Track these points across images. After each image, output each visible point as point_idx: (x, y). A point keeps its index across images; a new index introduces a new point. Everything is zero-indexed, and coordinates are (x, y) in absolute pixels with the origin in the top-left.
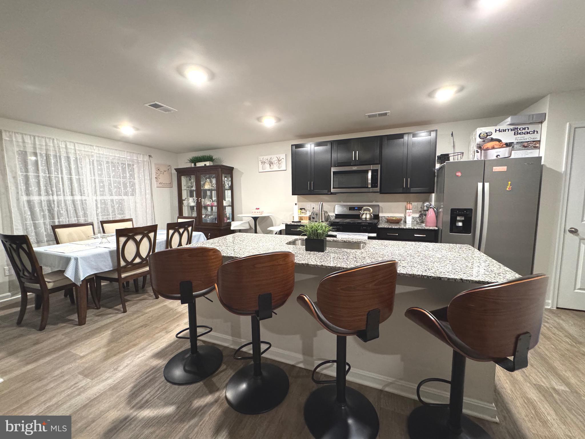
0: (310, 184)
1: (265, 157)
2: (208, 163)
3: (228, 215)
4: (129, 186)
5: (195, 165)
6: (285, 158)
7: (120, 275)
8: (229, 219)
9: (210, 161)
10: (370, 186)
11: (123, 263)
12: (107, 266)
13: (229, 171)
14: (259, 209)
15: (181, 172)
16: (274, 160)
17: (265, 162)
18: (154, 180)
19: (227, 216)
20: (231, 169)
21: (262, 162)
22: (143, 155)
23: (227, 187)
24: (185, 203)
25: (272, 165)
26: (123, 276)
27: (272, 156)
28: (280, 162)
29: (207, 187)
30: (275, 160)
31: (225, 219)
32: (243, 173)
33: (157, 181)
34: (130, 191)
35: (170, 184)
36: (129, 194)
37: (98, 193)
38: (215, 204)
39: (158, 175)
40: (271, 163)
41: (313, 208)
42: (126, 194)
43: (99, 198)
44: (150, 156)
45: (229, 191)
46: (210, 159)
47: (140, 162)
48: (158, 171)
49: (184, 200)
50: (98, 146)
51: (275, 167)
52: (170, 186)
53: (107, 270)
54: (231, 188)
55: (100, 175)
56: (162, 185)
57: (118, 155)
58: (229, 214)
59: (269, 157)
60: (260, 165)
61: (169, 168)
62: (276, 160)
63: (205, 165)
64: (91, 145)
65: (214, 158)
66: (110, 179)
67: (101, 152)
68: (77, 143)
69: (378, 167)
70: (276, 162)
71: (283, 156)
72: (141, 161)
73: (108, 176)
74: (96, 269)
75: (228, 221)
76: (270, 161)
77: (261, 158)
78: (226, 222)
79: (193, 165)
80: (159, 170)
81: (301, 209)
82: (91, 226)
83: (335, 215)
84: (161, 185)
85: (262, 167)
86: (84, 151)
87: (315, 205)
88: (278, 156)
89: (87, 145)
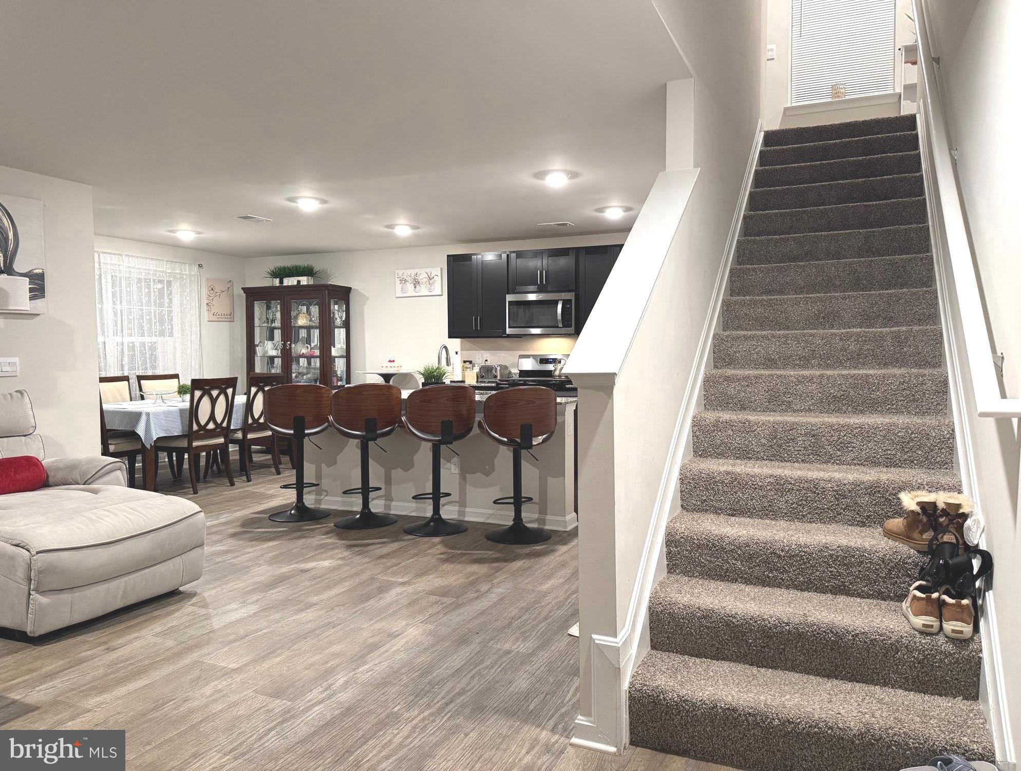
0: (476, 320)
1: (408, 272)
2: (304, 280)
3: (339, 373)
4: (167, 320)
5: (281, 282)
6: (439, 274)
7: (190, 443)
8: (341, 380)
9: (308, 276)
10: (560, 325)
11: (195, 427)
12: (176, 429)
13: (344, 294)
14: (394, 361)
15: (253, 295)
16: (421, 277)
17: (406, 281)
18: (204, 308)
19: (337, 375)
20: (348, 290)
21: (400, 280)
22: (190, 264)
23: (338, 322)
24: (259, 351)
25: (418, 286)
26: (195, 444)
27: (418, 271)
28: (432, 281)
29: (302, 321)
30: (423, 277)
31: (335, 379)
32: (367, 298)
33: (210, 310)
34: (169, 329)
35: (230, 315)
36: (168, 334)
37: (125, 331)
38: (317, 352)
39: (211, 298)
40: (416, 283)
41: (486, 360)
42: (162, 333)
43: (127, 340)
44: (200, 266)
45: (342, 329)
46: (308, 271)
47: (184, 277)
48: (212, 292)
49: (258, 346)
50: (129, 255)
51: (423, 290)
52: (229, 320)
53: (176, 434)
54: (347, 325)
55: (129, 302)
56: (217, 318)
57: (155, 268)
58: (342, 372)
59: (413, 272)
60: (399, 286)
61: (229, 285)
62: (425, 278)
63: (299, 282)
64: (119, 255)
65: (315, 270)
66: (141, 308)
67: (132, 265)
68: (103, 253)
69: (570, 296)
70: (425, 280)
71: (436, 271)
72: (186, 275)
73: (139, 304)
74: (165, 430)
75: (339, 384)
76: (415, 279)
77: (400, 272)
78: (335, 384)
79: (277, 282)
80: (212, 289)
81: (465, 362)
82: (126, 382)
83: (519, 372)
84: (215, 318)
85: (402, 289)
86: (111, 264)
87: (488, 355)
88: (428, 270)
89: (114, 254)
